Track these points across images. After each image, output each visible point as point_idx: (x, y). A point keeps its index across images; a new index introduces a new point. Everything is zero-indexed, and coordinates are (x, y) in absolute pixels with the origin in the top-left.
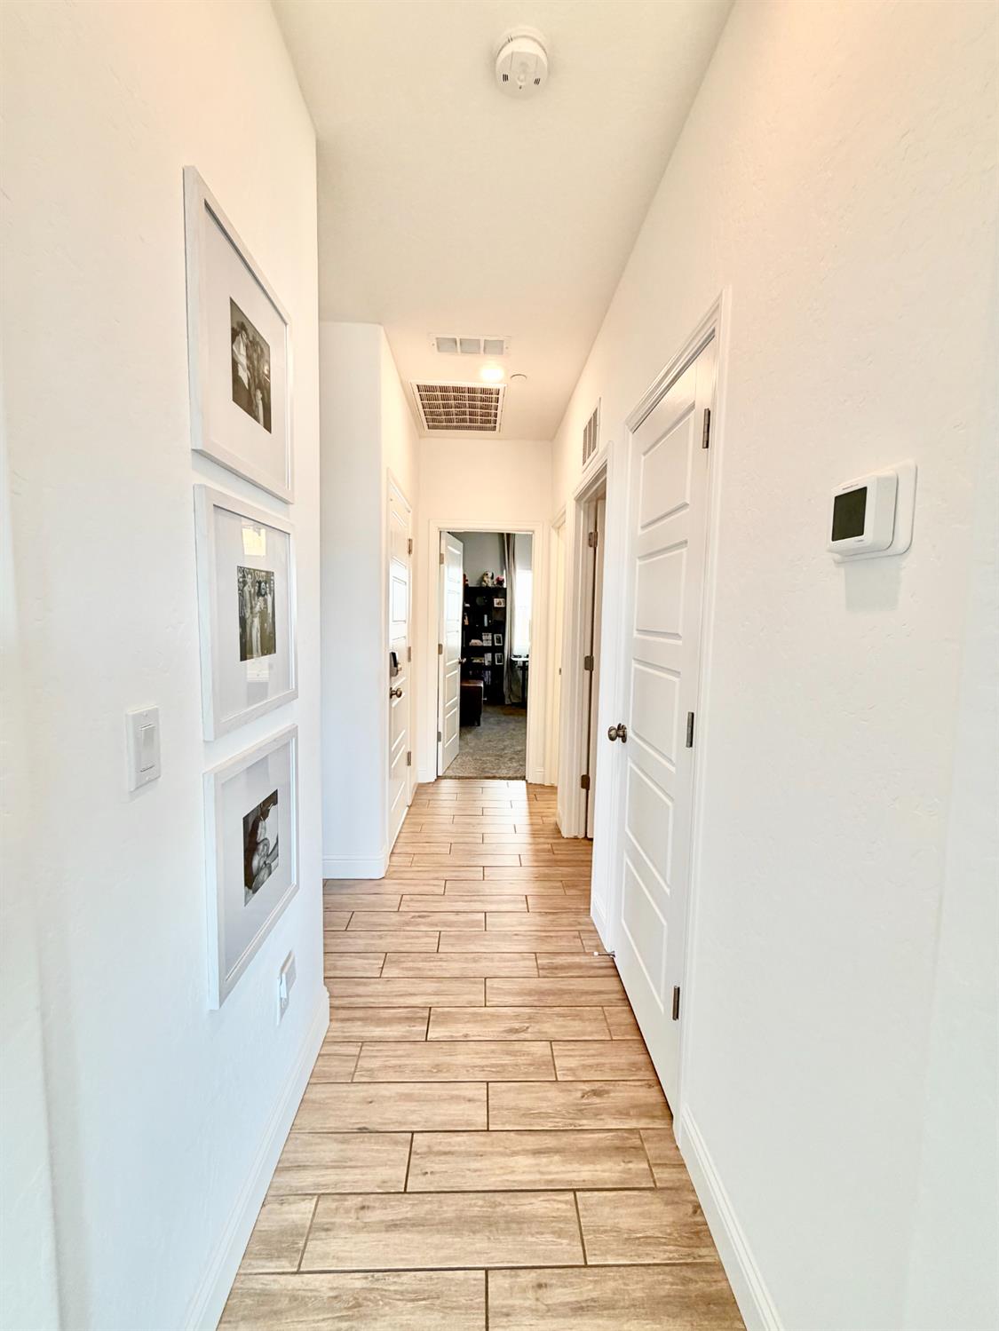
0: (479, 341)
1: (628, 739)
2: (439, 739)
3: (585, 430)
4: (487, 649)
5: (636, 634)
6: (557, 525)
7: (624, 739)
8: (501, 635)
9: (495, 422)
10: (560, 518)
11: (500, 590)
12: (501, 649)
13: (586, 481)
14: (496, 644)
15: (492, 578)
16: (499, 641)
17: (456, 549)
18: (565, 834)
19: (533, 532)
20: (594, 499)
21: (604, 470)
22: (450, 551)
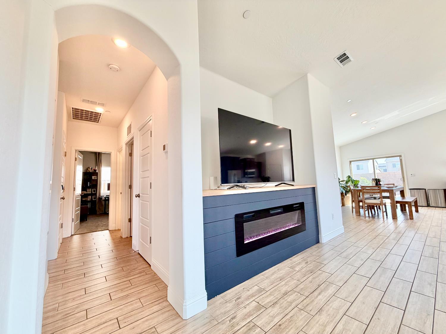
0: (97, 102)
1: (140, 196)
2: (73, 221)
3: (128, 128)
4: (89, 195)
5: (141, 173)
6: (119, 151)
7: (139, 197)
8: (95, 189)
9: (99, 121)
10: (120, 149)
11: (95, 173)
12: (96, 194)
13: (128, 140)
14: (93, 193)
15: (92, 169)
16: (94, 191)
17: (81, 157)
18: (123, 237)
19: (111, 152)
20: (130, 144)
21: (133, 138)
22: (79, 157)
